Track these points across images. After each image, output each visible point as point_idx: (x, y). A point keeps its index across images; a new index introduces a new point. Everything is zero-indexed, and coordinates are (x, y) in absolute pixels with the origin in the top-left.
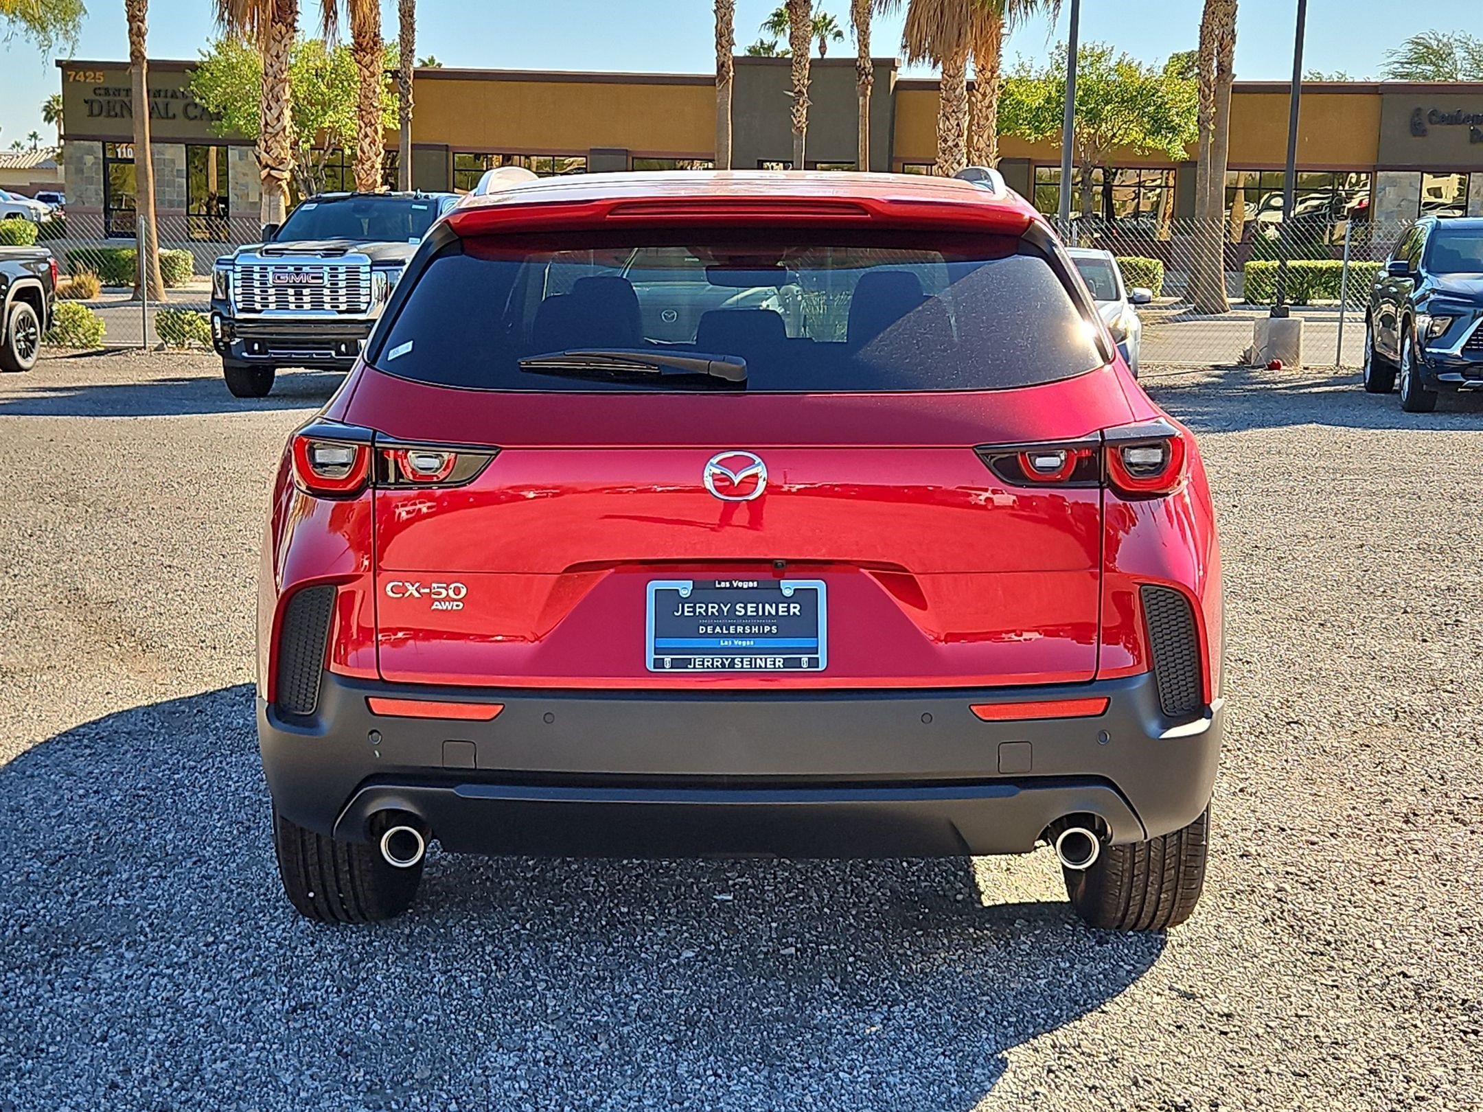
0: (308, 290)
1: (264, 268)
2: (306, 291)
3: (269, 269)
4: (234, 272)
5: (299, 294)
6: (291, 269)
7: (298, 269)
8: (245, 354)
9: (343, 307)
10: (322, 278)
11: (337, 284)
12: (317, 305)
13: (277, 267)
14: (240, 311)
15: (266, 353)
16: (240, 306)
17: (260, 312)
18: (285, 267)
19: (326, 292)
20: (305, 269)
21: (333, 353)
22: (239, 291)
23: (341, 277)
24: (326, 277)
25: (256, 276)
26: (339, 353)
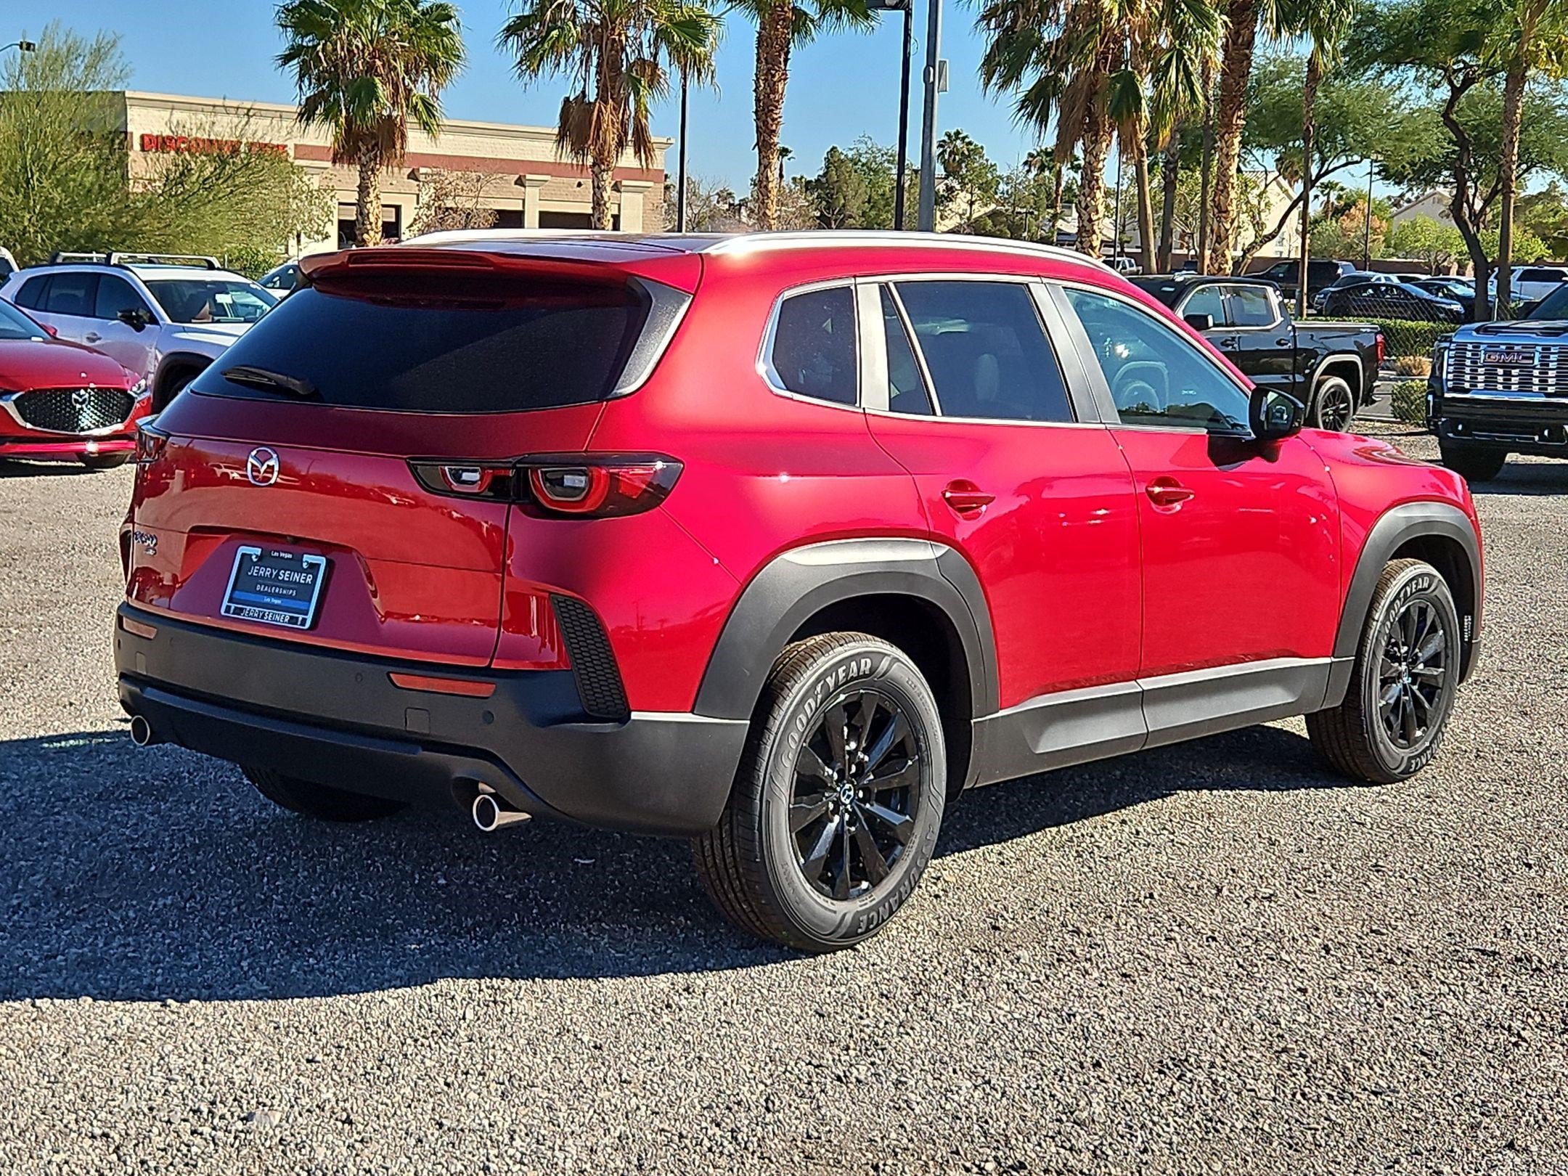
0: (1518, 370)
1: (1477, 346)
2: (1515, 372)
3: (1482, 347)
4: (1450, 350)
5: (1507, 374)
6: (1503, 347)
7: (1510, 347)
8: (1451, 435)
9: (1551, 390)
10: (1533, 358)
11: (1548, 365)
12: (1525, 385)
13: (1490, 345)
14: (1450, 390)
15: (1471, 435)
16: (1450, 384)
17: (1467, 391)
18: (1498, 345)
19: (1536, 373)
20: (1516, 348)
21: (1537, 438)
22: (1451, 369)
23: (1553, 357)
24: (1537, 355)
25: (1469, 354)
26: (1542, 437)
